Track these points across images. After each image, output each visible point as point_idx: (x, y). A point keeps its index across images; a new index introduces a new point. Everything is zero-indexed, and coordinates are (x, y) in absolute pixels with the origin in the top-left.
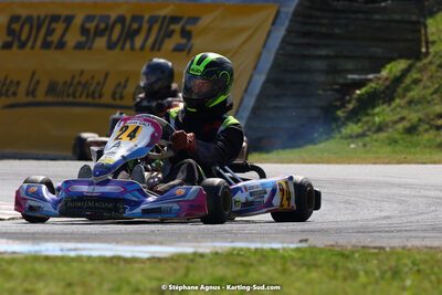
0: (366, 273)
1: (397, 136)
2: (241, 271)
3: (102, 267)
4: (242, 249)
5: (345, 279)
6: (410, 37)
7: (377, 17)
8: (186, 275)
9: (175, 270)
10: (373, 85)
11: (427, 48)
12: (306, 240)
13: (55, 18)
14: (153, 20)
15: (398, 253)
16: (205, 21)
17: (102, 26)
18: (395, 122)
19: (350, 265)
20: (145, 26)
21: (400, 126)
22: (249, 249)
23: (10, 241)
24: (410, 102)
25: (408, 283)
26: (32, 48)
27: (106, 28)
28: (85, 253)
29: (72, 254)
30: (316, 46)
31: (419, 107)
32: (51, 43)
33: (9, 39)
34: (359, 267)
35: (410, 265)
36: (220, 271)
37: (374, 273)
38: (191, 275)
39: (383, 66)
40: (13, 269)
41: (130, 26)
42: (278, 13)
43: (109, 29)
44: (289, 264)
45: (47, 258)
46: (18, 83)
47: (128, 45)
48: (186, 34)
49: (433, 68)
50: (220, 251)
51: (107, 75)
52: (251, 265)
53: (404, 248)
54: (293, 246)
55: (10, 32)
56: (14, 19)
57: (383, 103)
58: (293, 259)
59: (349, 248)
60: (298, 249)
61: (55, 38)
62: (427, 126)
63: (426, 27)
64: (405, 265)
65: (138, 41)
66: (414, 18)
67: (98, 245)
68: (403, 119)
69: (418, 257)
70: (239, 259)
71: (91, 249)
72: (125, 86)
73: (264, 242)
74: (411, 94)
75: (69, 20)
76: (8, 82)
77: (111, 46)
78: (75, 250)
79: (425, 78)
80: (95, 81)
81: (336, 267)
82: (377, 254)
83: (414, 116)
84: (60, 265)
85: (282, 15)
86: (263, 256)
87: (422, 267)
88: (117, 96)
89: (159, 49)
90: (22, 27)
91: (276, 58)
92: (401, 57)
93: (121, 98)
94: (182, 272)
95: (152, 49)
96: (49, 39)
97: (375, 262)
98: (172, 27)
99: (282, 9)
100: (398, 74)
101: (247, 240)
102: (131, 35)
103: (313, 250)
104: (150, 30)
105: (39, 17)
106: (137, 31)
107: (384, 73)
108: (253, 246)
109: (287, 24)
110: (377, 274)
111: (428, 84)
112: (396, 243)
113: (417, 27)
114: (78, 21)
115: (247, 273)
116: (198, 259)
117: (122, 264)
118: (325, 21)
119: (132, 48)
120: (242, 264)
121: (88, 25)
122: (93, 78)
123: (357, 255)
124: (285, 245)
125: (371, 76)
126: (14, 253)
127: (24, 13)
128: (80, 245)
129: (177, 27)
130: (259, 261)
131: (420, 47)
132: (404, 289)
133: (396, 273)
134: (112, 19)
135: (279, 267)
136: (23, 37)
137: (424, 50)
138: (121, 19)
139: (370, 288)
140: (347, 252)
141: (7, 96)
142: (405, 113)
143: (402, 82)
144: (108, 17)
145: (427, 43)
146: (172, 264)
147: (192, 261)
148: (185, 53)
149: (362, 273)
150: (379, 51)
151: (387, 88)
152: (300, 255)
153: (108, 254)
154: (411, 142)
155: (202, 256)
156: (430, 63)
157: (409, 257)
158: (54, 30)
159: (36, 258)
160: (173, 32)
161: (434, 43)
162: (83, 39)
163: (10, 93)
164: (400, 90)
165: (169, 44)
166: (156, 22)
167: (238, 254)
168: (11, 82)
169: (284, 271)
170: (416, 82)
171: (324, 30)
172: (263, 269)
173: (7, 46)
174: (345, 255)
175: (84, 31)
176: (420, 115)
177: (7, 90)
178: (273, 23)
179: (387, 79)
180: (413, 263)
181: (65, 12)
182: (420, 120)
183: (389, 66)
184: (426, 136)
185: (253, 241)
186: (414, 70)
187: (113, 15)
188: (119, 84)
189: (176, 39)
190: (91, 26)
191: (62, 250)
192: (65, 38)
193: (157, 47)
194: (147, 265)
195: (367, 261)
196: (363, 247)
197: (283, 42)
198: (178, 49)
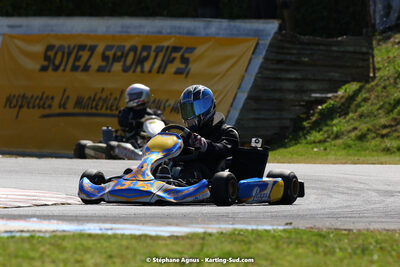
0: (341, 249)
1: (350, 142)
2: (245, 247)
3: (134, 242)
4: (241, 230)
5: (325, 254)
6: (360, 64)
7: (335, 48)
8: (202, 250)
9: (192, 246)
10: (332, 102)
11: (374, 74)
12: (291, 224)
13: (82, 48)
14: (159, 50)
15: (364, 235)
16: (199, 50)
17: (119, 53)
18: (350, 132)
19: (328, 244)
20: (153, 54)
21: (353, 134)
22: (247, 230)
23: (60, 222)
24: (361, 116)
25: (375, 257)
26: (64, 70)
27: (121, 56)
28: (119, 232)
29: (110, 232)
30: (288, 71)
31: (368, 119)
32: (79, 66)
33: (46, 63)
34: (336, 245)
35: (374, 244)
36: (228, 247)
37: (346, 250)
38: (205, 250)
39: (340, 87)
40: (65, 243)
41: (140, 54)
42: (257, 44)
43: (124, 56)
44: (280, 243)
45: (90, 236)
46: (53, 98)
47: (139, 69)
48: (185, 61)
49: (379, 89)
50: (224, 231)
51: (122, 92)
52: (250, 243)
53: (368, 230)
54: (281, 228)
55: (47, 58)
56: (50, 48)
57: (340, 117)
58: (282, 238)
59: (325, 229)
60: (284, 230)
61: (81, 63)
62: (374, 135)
63: (373, 57)
64: (371, 244)
65: (147, 66)
66: (364, 50)
67: (128, 226)
68: (355, 129)
69: (379, 237)
70: (241, 238)
71: (124, 229)
73: (258, 225)
74: (360, 110)
75: (93, 49)
76: (45, 96)
77: (126, 70)
78: (111, 229)
79: (372, 97)
80: (113, 97)
81: (316, 244)
82: (348, 235)
83: (363, 127)
84: (102, 241)
85: (261, 47)
86: (258, 235)
87: (383, 245)
89: (163, 73)
90: (56, 54)
91: (255, 80)
92: (354, 80)
94: (197, 247)
95: (158, 72)
96: (77, 64)
97: (346, 241)
98: (174, 55)
99: (261, 42)
100: (351, 93)
101: (244, 223)
102: (141, 61)
103: (297, 231)
104: (156, 57)
105: (69, 47)
106: (146, 58)
107: (341, 93)
108: (250, 227)
109: (264, 53)
110: (349, 250)
111: (375, 101)
112: (361, 226)
113: (367, 56)
114: (100, 49)
115: (249, 249)
116: (207, 237)
117: (149, 241)
118: (295, 52)
119: (142, 71)
120: (243, 241)
121: (107, 53)
122: (111, 94)
123: (331, 236)
124: (275, 227)
125: (330, 95)
126: (64, 231)
127: (57, 43)
128: (114, 226)
129: (178, 55)
130: (255, 239)
131: (369, 72)
132: (372, 262)
133: (364, 250)
134: (127, 48)
135: (273, 244)
136: (57, 62)
137: (371, 75)
138: (134, 49)
139: (346, 262)
140: (323, 233)
141: (44, 108)
142: (357, 124)
143: (355, 100)
144: (124, 47)
145: (374, 69)
146: (188, 241)
147: (203, 238)
148: (184, 75)
149: (337, 250)
150: (336, 76)
151: (343, 104)
152: (287, 235)
153: (138, 233)
154: (362, 147)
155: (210, 235)
156: (377, 85)
157: (373, 237)
158: (81, 57)
159: (81, 235)
160: (174, 59)
161: (379, 69)
162: (104, 64)
163: (46, 106)
164: (353, 107)
165: (171, 68)
166: (161, 51)
167: (239, 234)
168: (47, 97)
169: (277, 247)
170: (365, 100)
171: (293, 58)
172: (260, 245)
173: (44, 69)
174: (322, 235)
175: (105, 58)
176: (369, 126)
177: (44, 104)
178: (253, 53)
179: (342, 97)
180: (377, 242)
181: (90, 43)
182: (368, 130)
183: (344, 87)
184: (373, 143)
185: (249, 224)
186: (363, 91)
187: (128, 45)
189: (177, 64)
190: (110, 53)
191: (101, 229)
192: (90, 63)
193: (162, 70)
194: (168, 242)
195: (340, 240)
196: (336, 229)
197: (261, 67)
198: (178, 72)
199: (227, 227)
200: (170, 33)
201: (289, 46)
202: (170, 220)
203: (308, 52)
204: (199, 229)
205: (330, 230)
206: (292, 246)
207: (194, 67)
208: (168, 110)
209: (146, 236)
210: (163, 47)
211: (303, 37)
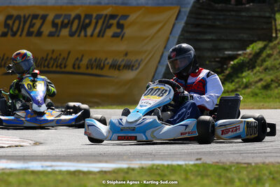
0: (240, 180)
1: (257, 91)
3: (68, 178)
4: (159, 165)
5: (226, 184)
6: (265, 27)
7: (244, 14)
10: (242, 58)
11: (276, 34)
12: (200, 159)
13: (35, 17)
14: (99, 17)
15: (259, 167)
16: (132, 17)
17: (66, 21)
18: (256, 82)
19: (229, 175)
20: (94, 21)
21: (259, 84)
22: (163, 165)
23: (9, 161)
24: (266, 69)
25: (267, 186)
26: (21, 35)
27: (68, 23)
28: (57, 169)
29: (49, 169)
30: (205, 33)
31: (271, 72)
32: (33, 32)
33: (6, 30)
34: (235, 176)
35: (267, 174)
37: (244, 180)
39: (248, 46)
40: (11, 179)
41: (84, 22)
42: (180, 11)
43: (70, 23)
44: (189, 175)
45: (33, 172)
47: (83, 34)
48: (120, 26)
50: (144, 166)
51: (69, 53)
53: (264, 163)
54: (192, 163)
55: (6, 25)
56: (9, 17)
57: (248, 70)
58: (192, 171)
59: (228, 163)
60: (195, 165)
61: (35, 29)
62: (277, 85)
63: (275, 20)
64: (265, 175)
65: (89, 31)
66: (268, 14)
67: (65, 163)
68: (261, 80)
69: (272, 169)
70: (157, 172)
71: (61, 166)
72: (81, 60)
73: (173, 161)
74: (266, 64)
75: (44, 18)
76: (5, 58)
77: (72, 34)
78: (51, 166)
79: (275, 53)
80: (62, 57)
81: (220, 176)
82: (247, 167)
83: (268, 78)
84: (42, 176)
85: (182, 14)
86: (173, 169)
87: (275, 175)
88: (76, 66)
89: (103, 36)
90: (14, 22)
91: (178, 41)
92: (260, 39)
93: (79, 67)
95: (98, 36)
96: (31, 30)
97: (245, 173)
98: (111, 21)
99: (183, 10)
100: (258, 51)
101: (162, 159)
102: (84, 27)
103: (205, 165)
104: (97, 23)
105: (24, 16)
106: (89, 24)
107: (249, 50)
108: (166, 163)
109: (185, 18)
110: (247, 180)
111: (277, 57)
112: (259, 160)
113: (270, 20)
114: (50, 18)
116: (130, 172)
117: (81, 176)
118: (211, 17)
119: (86, 36)
121: (56, 21)
122: (60, 55)
123: (233, 168)
124: (187, 162)
125: (240, 52)
126: (11, 169)
127: (15, 13)
128: (54, 163)
129: (114, 22)
130: (170, 173)
131: (272, 33)
133: (259, 180)
134: (73, 17)
135: (183, 177)
136: (15, 29)
137: (274, 35)
138: (78, 17)
140: (227, 167)
142: (262, 76)
143: (260, 56)
144: (70, 15)
145: (276, 30)
146: (114, 175)
147: (127, 173)
148: (120, 38)
149: (237, 180)
150: (245, 36)
151: (251, 60)
152: (197, 168)
153: (73, 169)
154: (266, 95)
155: (133, 169)
156: (279, 43)
157: (267, 169)
158: (34, 24)
159: (26, 172)
160: (111, 25)
162: (54, 30)
164: (259, 61)
165: (109, 33)
166: (100, 18)
167: (157, 169)
168: (8, 58)
169: (186, 179)
170: (269, 56)
171: (210, 23)
173: (4, 35)
174: (226, 169)
175: (54, 25)
176: (272, 77)
178: (176, 19)
179: (250, 54)
180: (270, 173)
181: (41, 13)
182: (272, 81)
183: (251, 46)
184: (276, 91)
185: (166, 160)
186: (268, 48)
187: (73, 14)
188: (77, 59)
189: (114, 29)
190: (59, 21)
191: (42, 167)
192: (42, 30)
193: (101, 34)
194: (98, 176)
195: (240, 172)
196: (237, 163)
197: (183, 30)
198: (115, 36)
199: (147, 163)
200: (108, 4)
201: (206, 12)
202: (101, 158)
203: (222, 17)
204: (124, 165)
205: (232, 164)
206: (199, 178)
207: (128, 32)
208: (107, 67)
209: (79, 172)
210: (102, 15)
211: (217, 5)
